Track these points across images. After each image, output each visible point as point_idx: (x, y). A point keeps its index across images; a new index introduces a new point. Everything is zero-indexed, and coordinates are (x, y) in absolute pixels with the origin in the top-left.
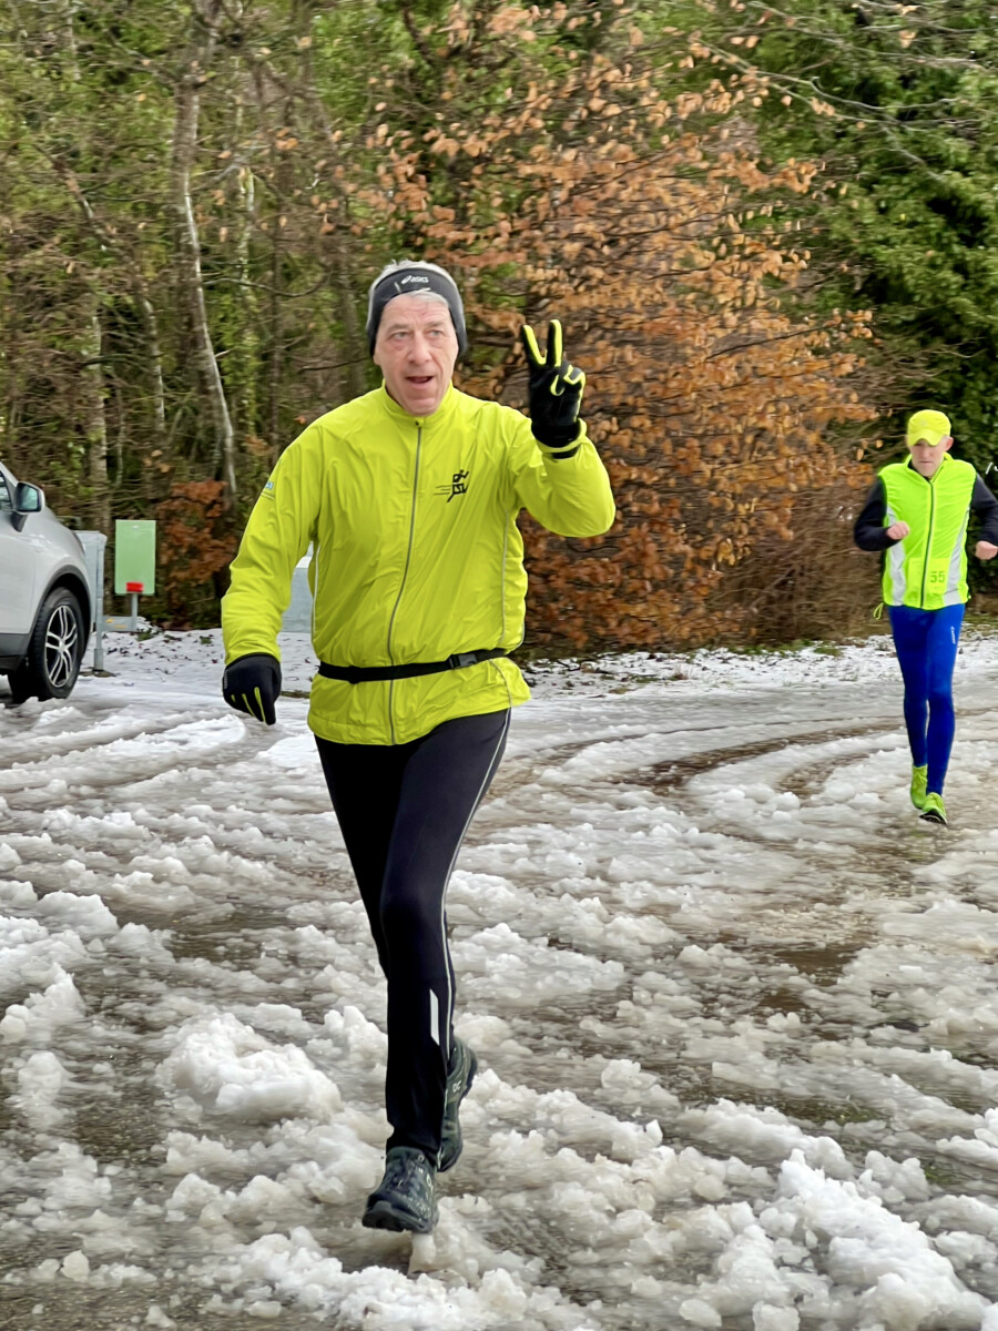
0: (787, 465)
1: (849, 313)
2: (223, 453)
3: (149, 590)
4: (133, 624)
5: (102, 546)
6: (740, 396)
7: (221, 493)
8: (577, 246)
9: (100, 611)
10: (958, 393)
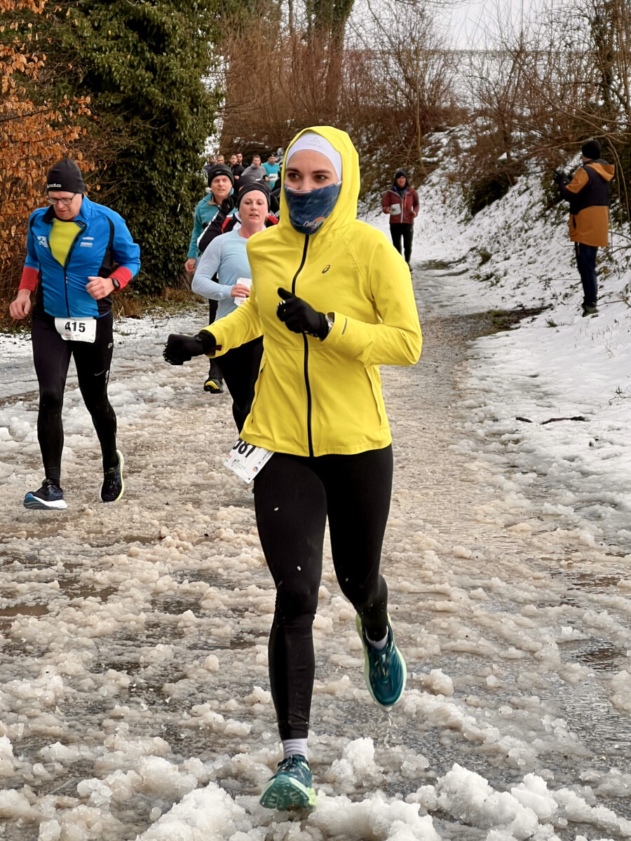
1: (75, 98)
10: (151, 153)
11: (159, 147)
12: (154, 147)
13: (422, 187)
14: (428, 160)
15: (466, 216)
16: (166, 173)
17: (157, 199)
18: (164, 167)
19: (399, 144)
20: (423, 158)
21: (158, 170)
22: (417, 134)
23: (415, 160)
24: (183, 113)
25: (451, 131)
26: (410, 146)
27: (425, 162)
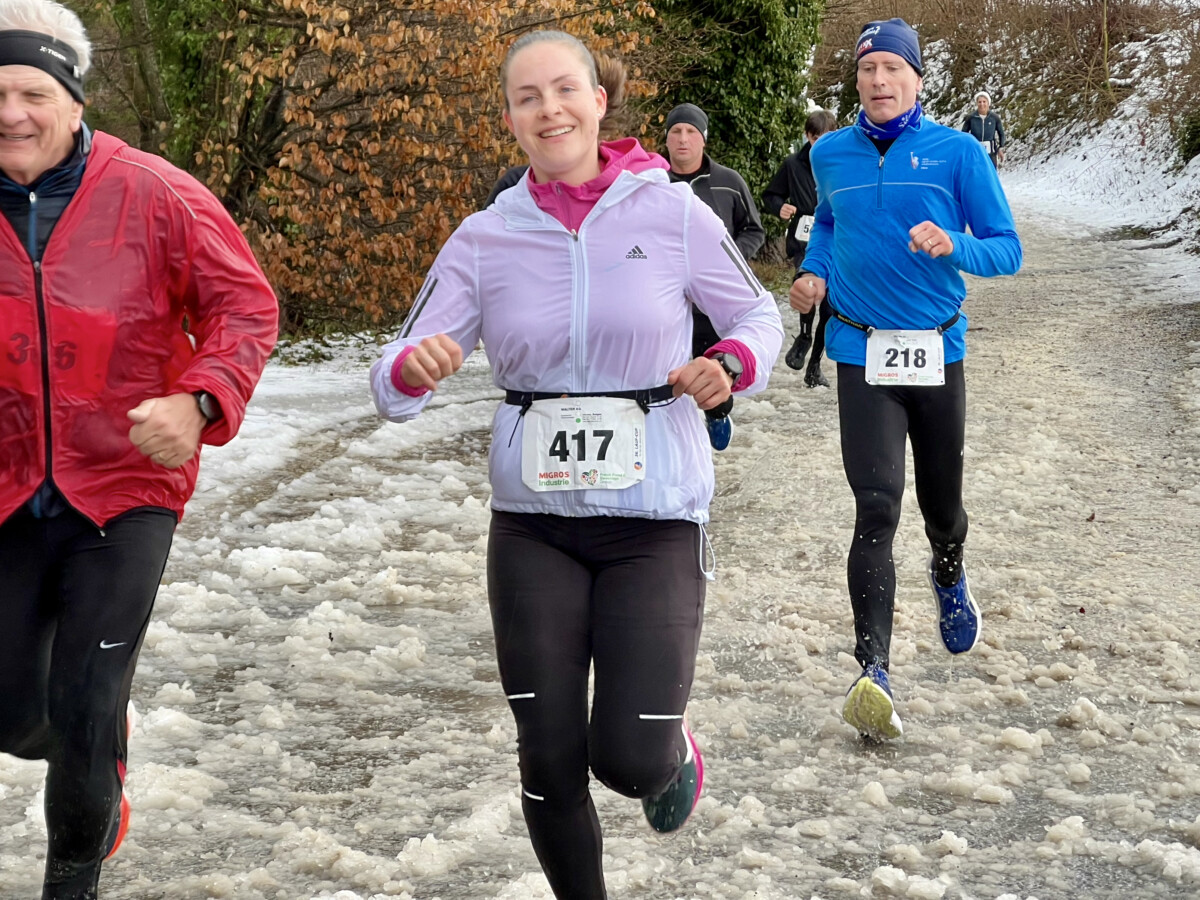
10: (729, 70)
11: (741, 62)
12: (734, 63)
13: (1109, 121)
14: (1119, 81)
15: (1176, 162)
16: (751, 98)
17: (736, 135)
18: (748, 89)
19: (1075, 60)
20: (1111, 80)
21: (738, 94)
22: (1103, 45)
23: (1099, 82)
24: (775, 14)
25: (1151, 41)
26: (1093, 62)
27: (1114, 85)
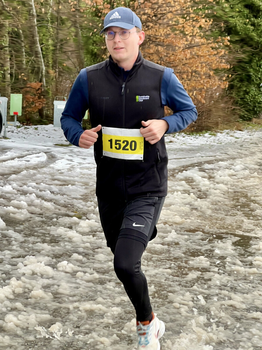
0: (204, 82)
1: (223, 38)
2: (42, 75)
3: (20, 114)
4: (15, 124)
5: (7, 101)
6: (191, 61)
7: (41, 86)
8: (146, 17)
9: (6, 120)
10: (250, 61)
11: (254, 59)
16: (256, 69)
17: (252, 80)
21: (253, 68)
